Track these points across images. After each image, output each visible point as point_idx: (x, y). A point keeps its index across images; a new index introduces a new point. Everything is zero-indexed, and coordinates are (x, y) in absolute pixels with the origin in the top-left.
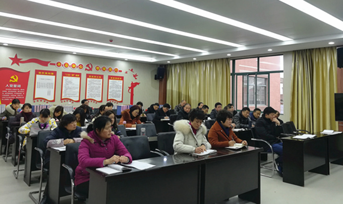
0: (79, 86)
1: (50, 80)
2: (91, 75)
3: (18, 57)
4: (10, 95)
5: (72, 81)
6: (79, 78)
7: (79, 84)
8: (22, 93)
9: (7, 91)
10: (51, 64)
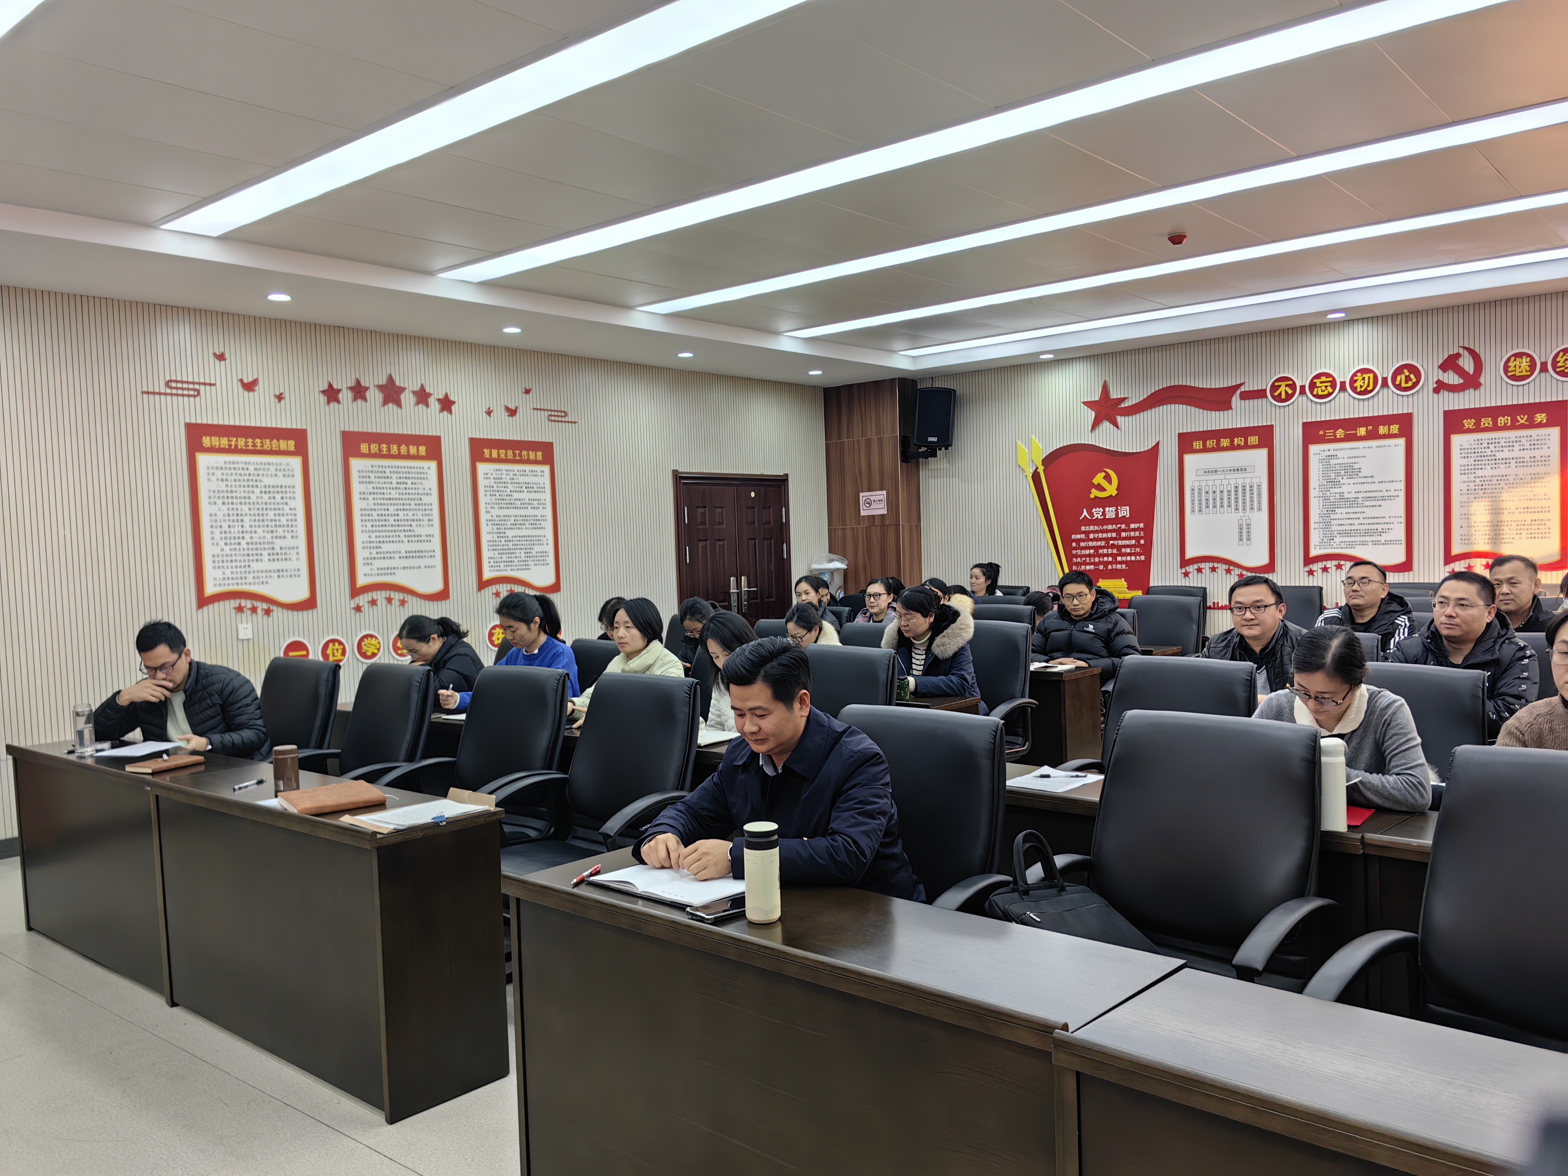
0: (1402, 486)
1: (1243, 470)
2: (1477, 413)
3: (1114, 395)
4: (1096, 548)
5: (1362, 464)
6: (1401, 441)
7: (1401, 475)
8: (1137, 539)
9: (1087, 533)
10: (1246, 396)
